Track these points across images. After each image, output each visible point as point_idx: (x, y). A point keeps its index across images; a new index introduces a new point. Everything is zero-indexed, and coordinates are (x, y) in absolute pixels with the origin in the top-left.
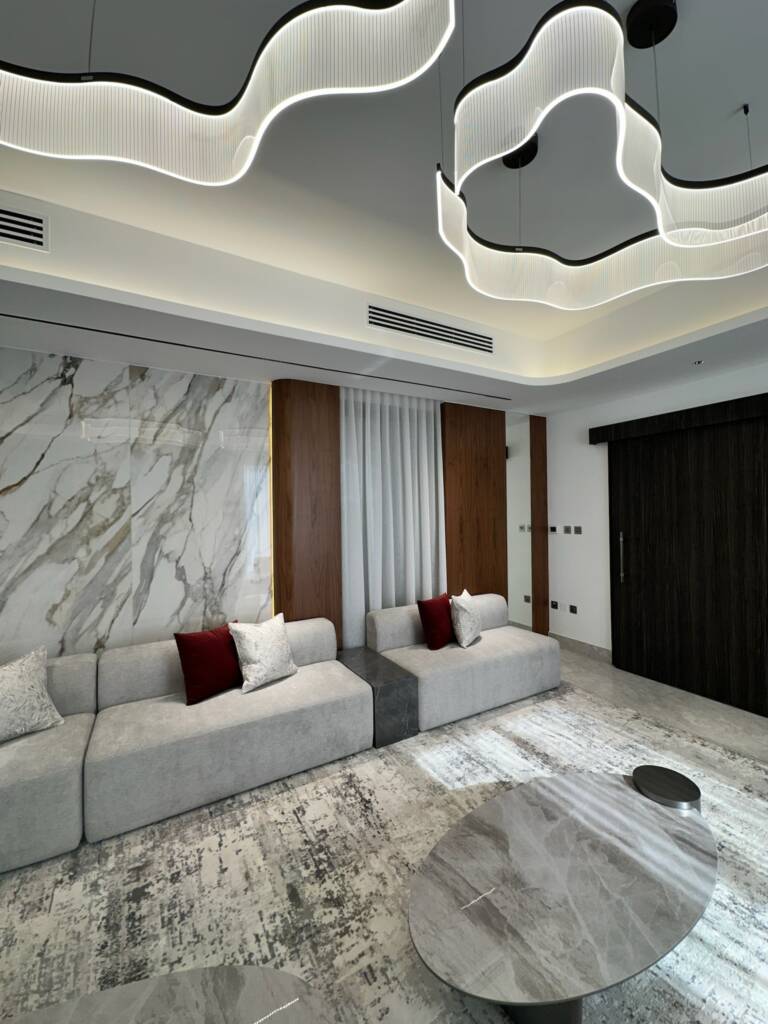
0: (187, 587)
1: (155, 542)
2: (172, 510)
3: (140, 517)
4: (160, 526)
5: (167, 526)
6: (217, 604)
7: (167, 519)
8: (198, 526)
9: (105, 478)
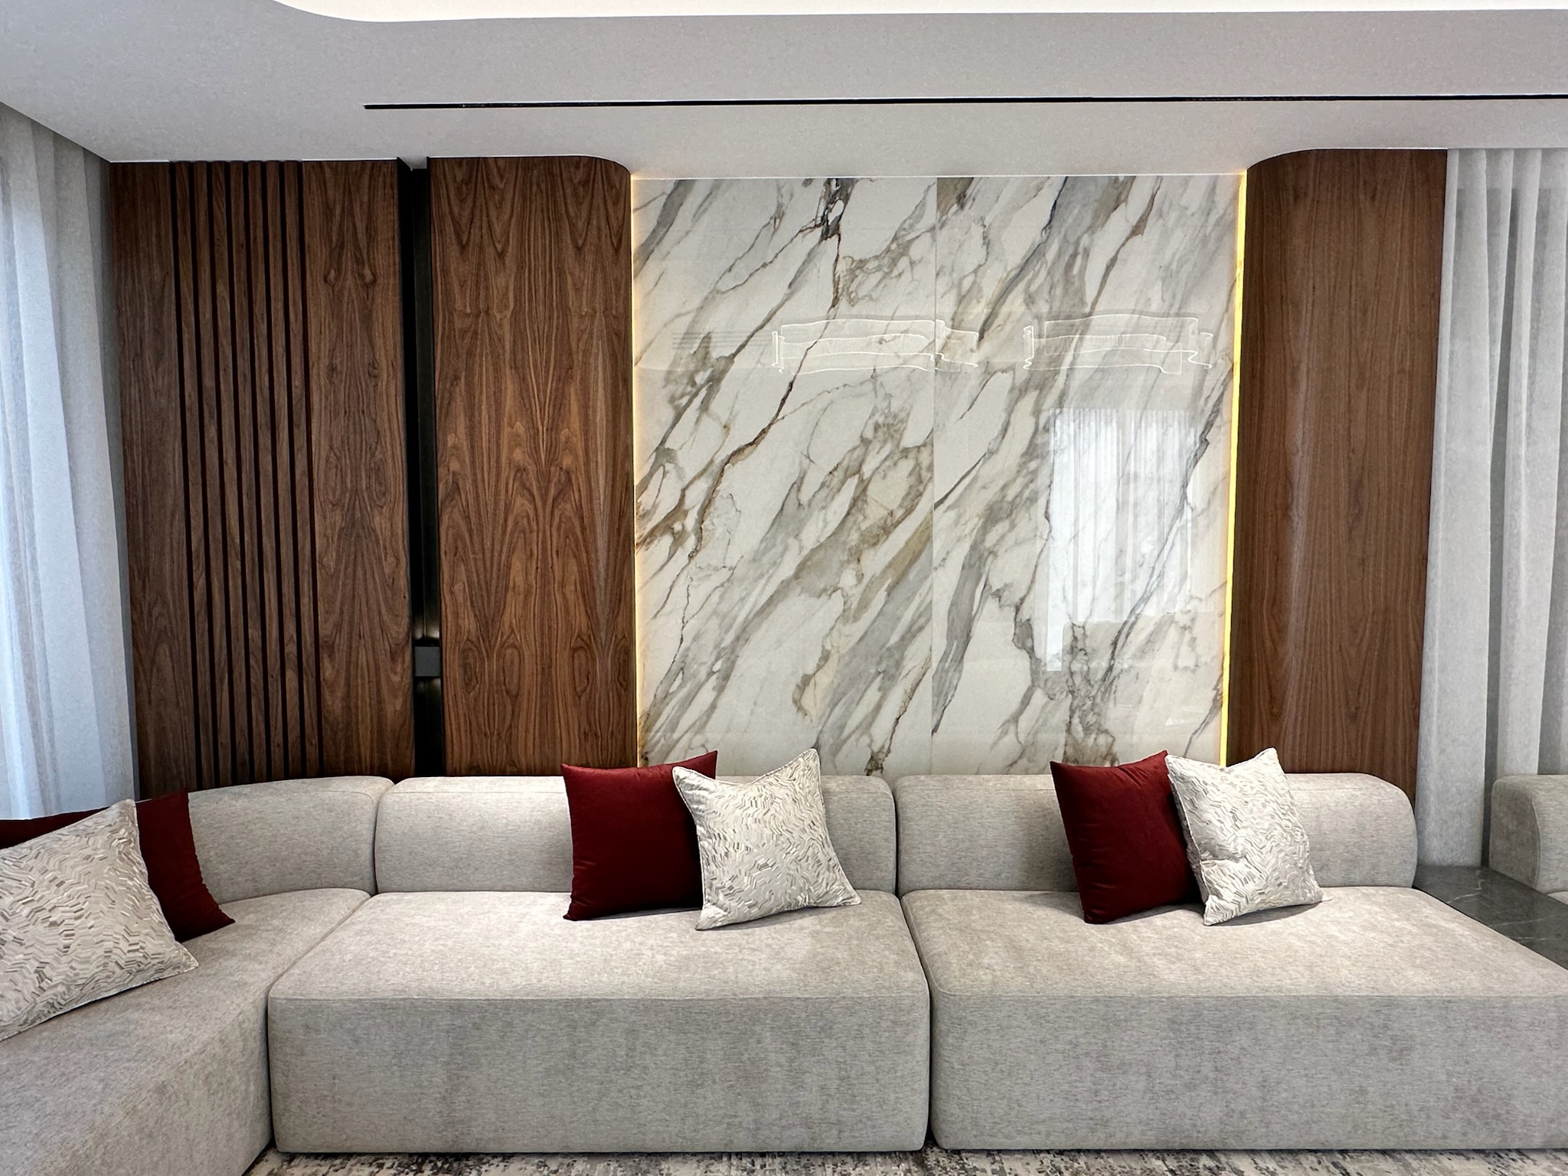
0: (1035, 667)
1: (977, 562)
2: (1011, 493)
3: (949, 508)
4: (985, 529)
5: (1001, 528)
6: (1096, 709)
7: (1000, 513)
8: (1061, 535)
9: (889, 427)
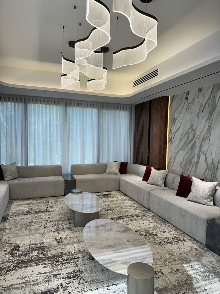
0: (207, 165)
1: (201, 147)
2: (205, 137)
3: (198, 138)
4: (202, 142)
5: (204, 142)
6: (215, 174)
7: (204, 140)
8: (211, 144)
9: (192, 126)
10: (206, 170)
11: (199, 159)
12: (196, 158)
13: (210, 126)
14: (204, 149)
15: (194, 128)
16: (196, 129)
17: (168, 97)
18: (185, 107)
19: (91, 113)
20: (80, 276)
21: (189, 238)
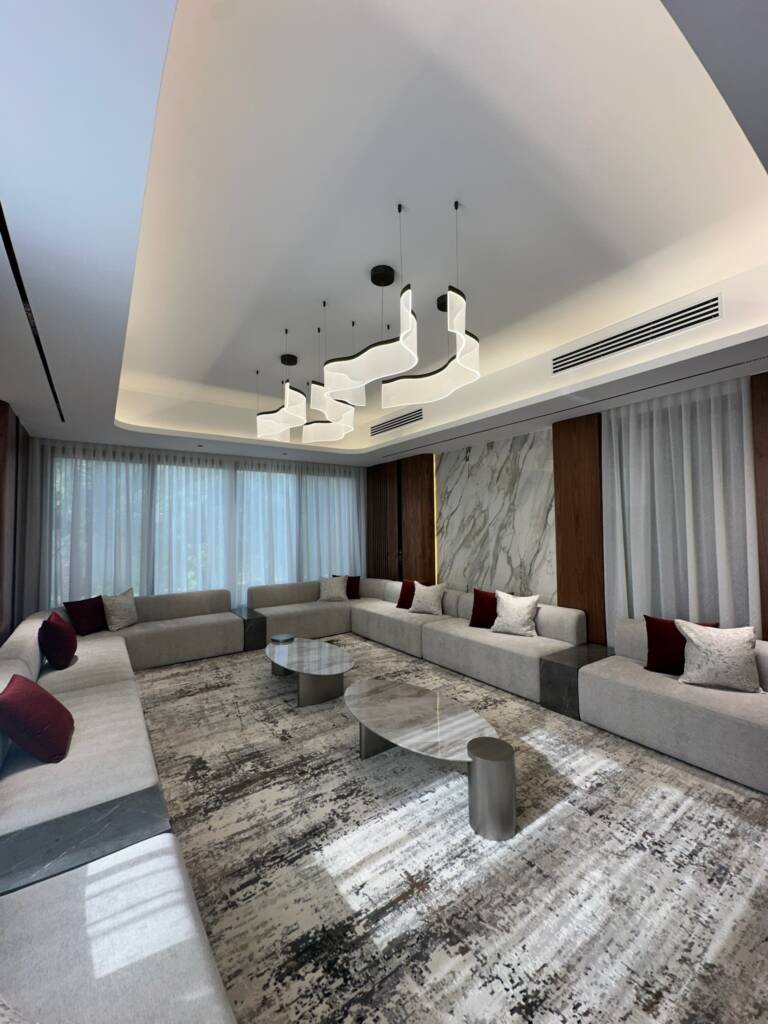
0: (512, 569)
1: (499, 539)
2: (505, 522)
3: (493, 526)
4: (500, 532)
5: (503, 531)
6: (527, 584)
7: (503, 527)
8: (517, 532)
9: (479, 506)
10: (510, 580)
11: (496, 559)
12: (490, 560)
13: (513, 504)
14: (505, 542)
15: (483, 509)
16: (487, 509)
17: (431, 455)
18: (466, 473)
19: (284, 484)
20: (360, 791)
21: (509, 696)
